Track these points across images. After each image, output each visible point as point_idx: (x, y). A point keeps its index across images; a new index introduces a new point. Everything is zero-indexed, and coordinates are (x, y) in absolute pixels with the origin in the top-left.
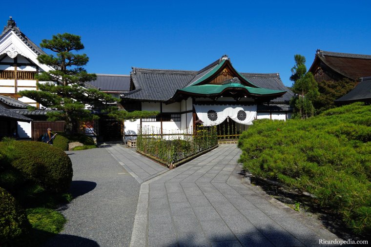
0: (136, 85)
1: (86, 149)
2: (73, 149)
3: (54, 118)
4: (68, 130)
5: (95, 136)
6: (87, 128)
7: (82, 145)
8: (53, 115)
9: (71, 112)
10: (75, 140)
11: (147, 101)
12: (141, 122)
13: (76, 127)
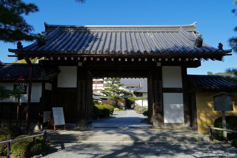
0: (141, 86)
1: (120, 111)
2: (115, 111)
3: (110, 99)
4: (114, 104)
5: (124, 107)
6: (121, 103)
7: (118, 109)
8: (109, 99)
9: (115, 98)
10: (116, 107)
11: (144, 93)
12: (142, 101)
13: (117, 103)
